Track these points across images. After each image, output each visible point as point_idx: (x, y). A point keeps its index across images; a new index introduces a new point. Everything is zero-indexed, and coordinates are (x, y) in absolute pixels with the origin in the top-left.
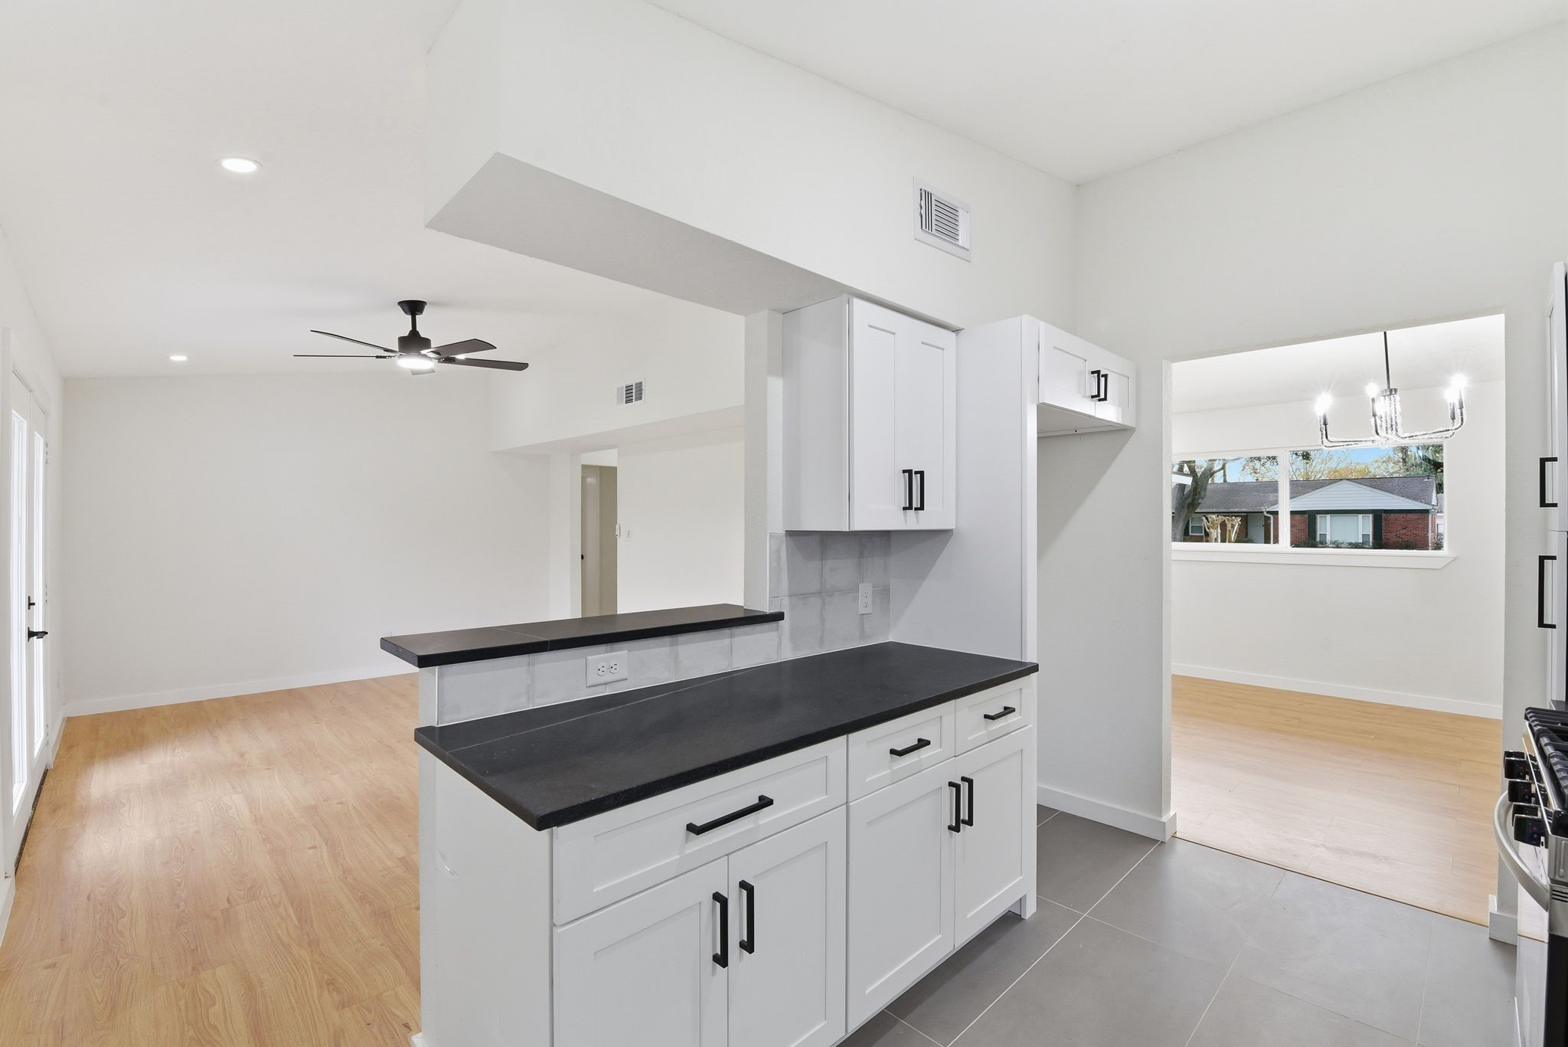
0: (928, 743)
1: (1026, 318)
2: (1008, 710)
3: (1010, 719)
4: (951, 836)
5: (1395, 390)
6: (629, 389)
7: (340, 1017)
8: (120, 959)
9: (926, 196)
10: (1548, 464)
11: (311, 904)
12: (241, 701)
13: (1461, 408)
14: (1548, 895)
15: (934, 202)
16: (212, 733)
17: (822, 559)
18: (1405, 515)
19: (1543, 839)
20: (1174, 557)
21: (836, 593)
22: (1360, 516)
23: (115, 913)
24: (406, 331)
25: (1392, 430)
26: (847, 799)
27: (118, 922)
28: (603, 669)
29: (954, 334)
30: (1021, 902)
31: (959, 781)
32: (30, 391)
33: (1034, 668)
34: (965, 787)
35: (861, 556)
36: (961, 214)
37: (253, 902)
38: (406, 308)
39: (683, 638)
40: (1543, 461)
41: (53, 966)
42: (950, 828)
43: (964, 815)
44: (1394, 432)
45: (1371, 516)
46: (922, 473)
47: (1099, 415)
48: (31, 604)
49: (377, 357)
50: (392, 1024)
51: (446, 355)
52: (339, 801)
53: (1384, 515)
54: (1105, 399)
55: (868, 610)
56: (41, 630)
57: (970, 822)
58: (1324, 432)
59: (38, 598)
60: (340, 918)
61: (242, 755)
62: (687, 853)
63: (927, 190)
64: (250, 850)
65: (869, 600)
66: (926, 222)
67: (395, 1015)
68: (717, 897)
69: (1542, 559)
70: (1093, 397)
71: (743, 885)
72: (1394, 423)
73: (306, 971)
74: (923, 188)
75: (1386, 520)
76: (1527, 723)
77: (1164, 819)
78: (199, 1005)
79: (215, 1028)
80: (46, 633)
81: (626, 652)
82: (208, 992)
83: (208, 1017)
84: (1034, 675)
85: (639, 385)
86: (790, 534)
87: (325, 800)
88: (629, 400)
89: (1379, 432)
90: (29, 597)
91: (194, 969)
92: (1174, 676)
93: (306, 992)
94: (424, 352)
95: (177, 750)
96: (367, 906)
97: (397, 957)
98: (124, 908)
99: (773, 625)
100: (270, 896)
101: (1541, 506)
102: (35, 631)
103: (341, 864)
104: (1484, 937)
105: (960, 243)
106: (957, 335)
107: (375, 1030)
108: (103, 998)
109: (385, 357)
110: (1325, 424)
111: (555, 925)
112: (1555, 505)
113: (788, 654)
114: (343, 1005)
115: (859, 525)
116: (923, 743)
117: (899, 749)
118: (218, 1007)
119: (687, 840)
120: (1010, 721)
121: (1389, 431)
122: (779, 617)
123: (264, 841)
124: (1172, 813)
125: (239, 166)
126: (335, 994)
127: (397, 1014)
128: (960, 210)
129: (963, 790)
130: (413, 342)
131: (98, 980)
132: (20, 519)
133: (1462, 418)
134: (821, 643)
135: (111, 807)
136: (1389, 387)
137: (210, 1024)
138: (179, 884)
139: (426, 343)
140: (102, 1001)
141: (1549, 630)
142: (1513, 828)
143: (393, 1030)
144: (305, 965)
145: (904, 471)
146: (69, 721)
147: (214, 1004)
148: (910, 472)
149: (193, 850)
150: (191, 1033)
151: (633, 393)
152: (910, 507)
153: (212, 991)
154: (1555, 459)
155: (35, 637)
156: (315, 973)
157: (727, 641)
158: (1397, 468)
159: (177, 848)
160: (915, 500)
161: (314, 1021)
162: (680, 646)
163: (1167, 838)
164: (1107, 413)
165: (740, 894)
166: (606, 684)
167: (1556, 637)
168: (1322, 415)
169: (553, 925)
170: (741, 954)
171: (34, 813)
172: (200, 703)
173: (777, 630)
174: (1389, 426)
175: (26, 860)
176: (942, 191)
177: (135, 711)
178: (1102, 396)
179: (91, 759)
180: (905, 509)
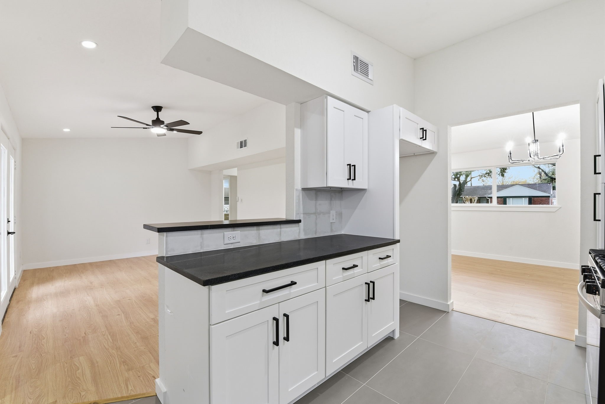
0: (357, 266)
1: (395, 105)
2: (388, 257)
3: (389, 260)
4: (366, 303)
5: (537, 140)
6: (241, 143)
7: (128, 374)
8: (42, 354)
9: (356, 58)
10: (597, 158)
11: (117, 335)
12: (91, 264)
13: (563, 146)
14: (600, 313)
15: (359, 61)
16: (79, 275)
17: (316, 200)
18: (540, 198)
19: (597, 293)
20: (453, 209)
21: (322, 214)
22: (523, 198)
23: (41, 338)
24: (155, 118)
25: (536, 156)
26: (326, 286)
27: (42, 341)
28: (230, 238)
29: (367, 113)
30: (393, 331)
31: (369, 282)
32: (8, 139)
33: (398, 241)
34: (371, 285)
35: (331, 200)
36: (369, 66)
37: (95, 334)
38: (155, 109)
39: (261, 228)
40: (595, 156)
41: (16, 356)
42: (366, 300)
43: (371, 296)
44: (537, 156)
45: (527, 199)
46: (354, 166)
47: (423, 146)
48: (9, 221)
49: (144, 128)
50: (148, 377)
51: (171, 127)
52: (129, 299)
53: (532, 198)
54: (426, 139)
55: (334, 221)
56: (13, 232)
57: (373, 298)
58: (510, 157)
59: (12, 219)
60: (128, 339)
61: (91, 283)
62: (263, 301)
63: (357, 56)
64: (94, 316)
65: (334, 217)
66: (356, 68)
67: (149, 373)
68: (274, 319)
69: (595, 195)
70: (421, 138)
71: (285, 315)
72: (537, 153)
73: (115, 358)
74: (355, 55)
75: (533, 200)
76: (590, 255)
77: (449, 303)
78: (72, 370)
79: (78, 378)
80: (15, 233)
81: (239, 231)
82: (76, 365)
83: (76, 374)
84: (398, 244)
85: (245, 141)
86: (304, 189)
87: (123, 299)
88: (241, 147)
89: (531, 156)
90: (8, 219)
91: (71, 357)
92: (452, 255)
93: (115, 366)
94: (162, 126)
95: (66, 281)
96: (139, 335)
97: (150, 353)
98: (44, 336)
99: (297, 225)
100: (101, 332)
101: (594, 174)
102: (10, 232)
103: (129, 321)
104: (573, 345)
105: (369, 77)
106: (368, 113)
107: (141, 378)
108: (35, 368)
109: (146, 128)
110: (510, 154)
111: (211, 325)
112: (600, 173)
113: (303, 236)
114: (129, 370)
115: (331, 184)
116: (355, 266)
117: (346, 267)
118: (80, 371)
119: (263, 296)
120: (389, 261)
121: (535, 156)
122: (299, 221)
123: (99, 313)
124: (452, 301)
125: (89, 45)
126: (126, 366)
127: (150, 373)
128: (369, 65)
129: (371, 286)
130: (157, 122)
131: (33, 361)
132: (4, 188)
133: (563, 150)
134: (316, 233)
135: (40, 300)
136: (535, 139)
137: (77, 377)
138: (66, 328)
139: (162, 123)
140: (35, 369)
141: (598, 222)
142: (586, 290)
143: (148, 379)
144: (114, 356)
145: (348, 165)
146: (24, 271)
147: (79, 370)
148: (350, 165)
149: (72, 316)
150: (69, 380)
151: (243, 144)
152: (350, 179)
153: (78, 365)
154: (600, 156)
155: (10, 234)
156: (118, 358)
157: (279, 230)
158: (537, 181)
159: (65, 315)
160: (352, 176)
161: (118, 376)
162: (261, 231)
163: (450, 311)
164: (427, 145)
165: (284, 318)
166: (232, 243)
167: (601, 224)
168: (509, 151)
169: (210, 325)
170: (284, 342)
171: (10, 303)
172: (75, 265)
173: (298, 227)
174: (535, 154)
175: (6, 319)
176: (363, 57)
177: (50, 268)
178: (424, 138)
179: (32, 284)
180: (348, 179)
